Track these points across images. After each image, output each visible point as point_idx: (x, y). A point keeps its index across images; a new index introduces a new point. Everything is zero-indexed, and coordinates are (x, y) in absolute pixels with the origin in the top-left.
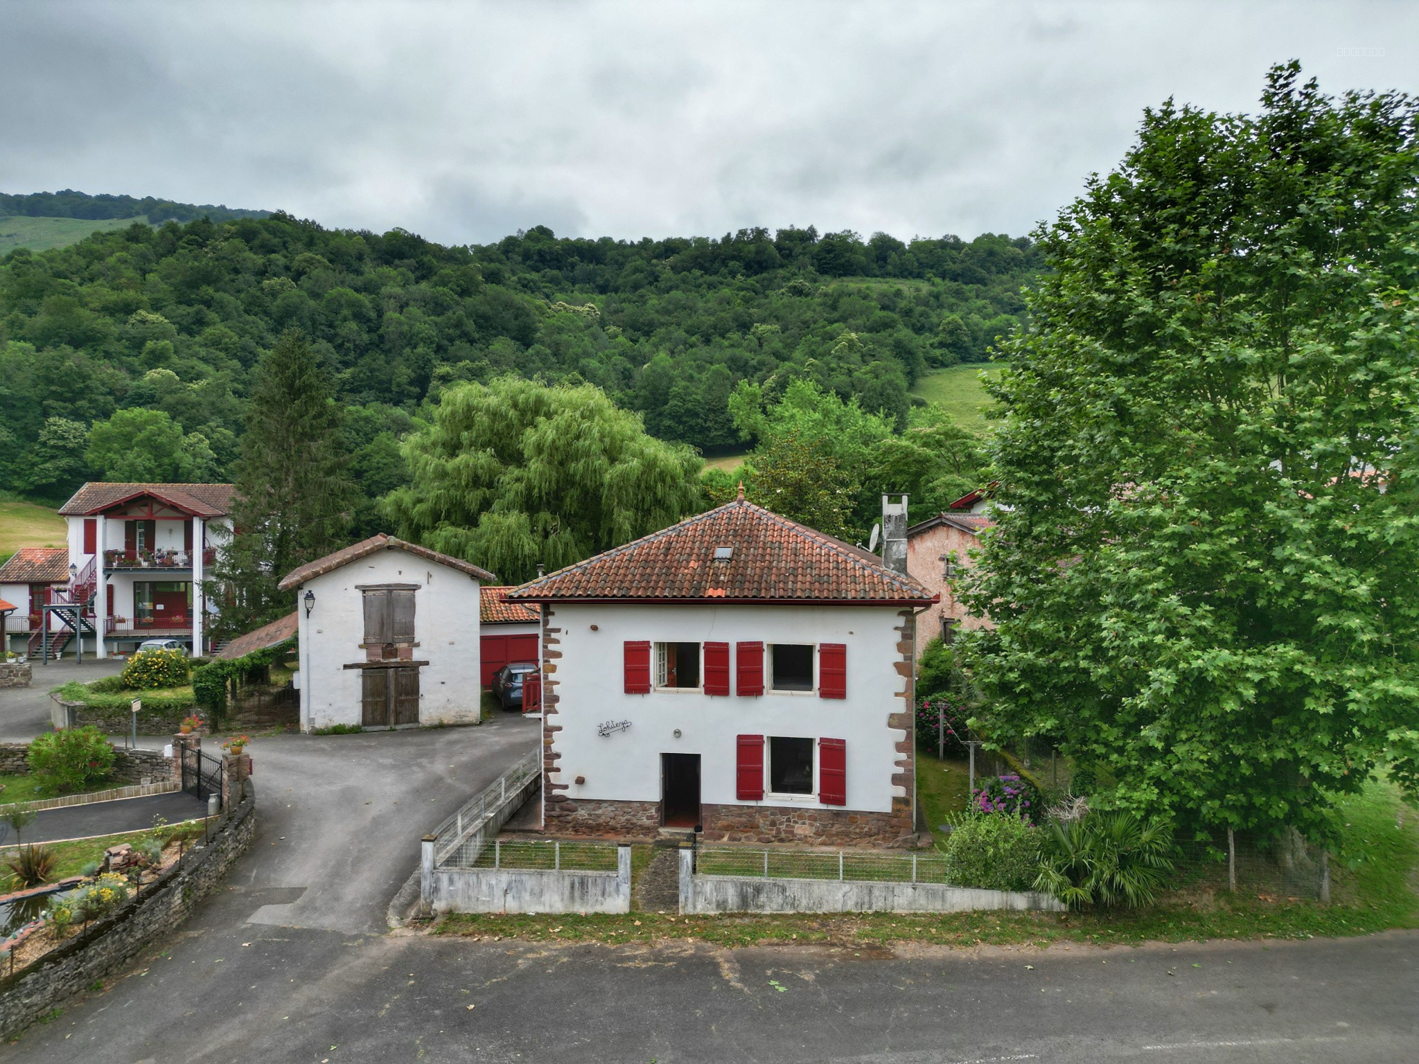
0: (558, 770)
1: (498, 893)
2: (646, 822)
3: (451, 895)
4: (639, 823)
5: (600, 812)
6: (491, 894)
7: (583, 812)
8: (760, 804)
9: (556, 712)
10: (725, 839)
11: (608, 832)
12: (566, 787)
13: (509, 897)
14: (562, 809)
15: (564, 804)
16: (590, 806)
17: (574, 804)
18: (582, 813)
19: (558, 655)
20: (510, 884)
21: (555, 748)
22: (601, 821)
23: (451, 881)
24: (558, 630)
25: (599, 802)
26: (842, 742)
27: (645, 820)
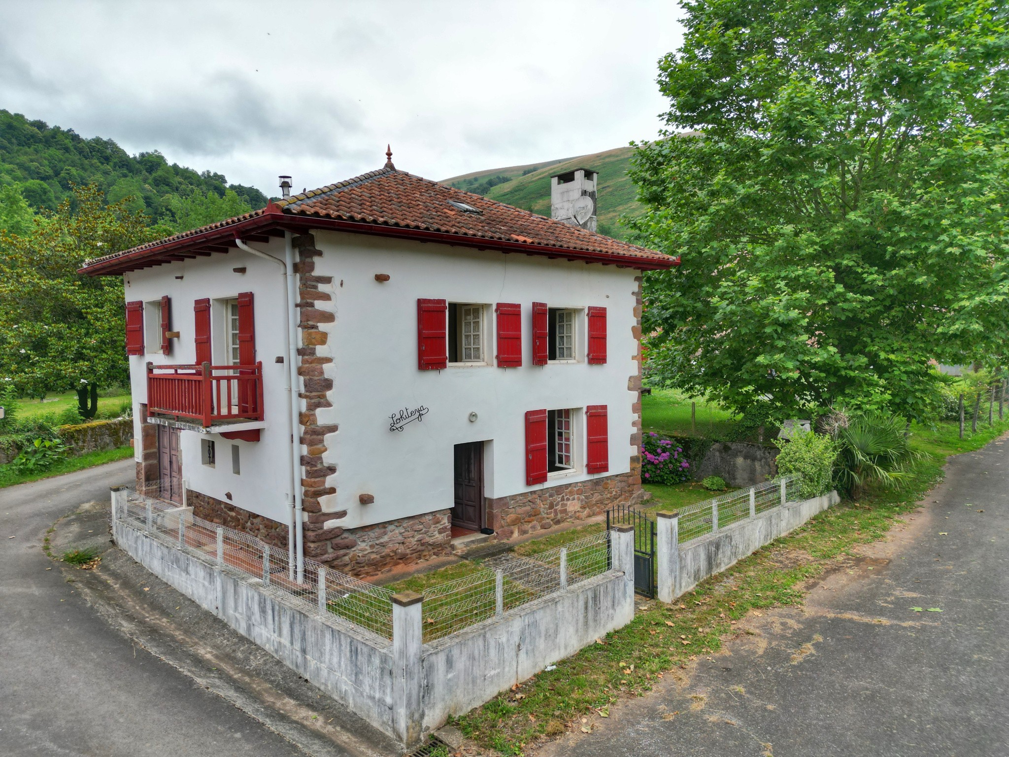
0: (332, 491)
1: (509, 653)
2: (439, 537)
4: (431, 541)
5: (385, 539)
6: (502, 662)
7: (362, 545)
9: (328, 405)
10: (516, 534)
11: (397, 564)
12: (343, 514)
13: (522, 655)
14: (337, 547)
15: (338, 540)
16: (378, 531)
17: (351, 537)
18: (363, 548)
19: (329, 317)
20: (523, 632)
21: (328, 458)
22: (386, 551)
24: (327, 280)
25: (384, 525)
26: (604, 407)
27: (437, 535)
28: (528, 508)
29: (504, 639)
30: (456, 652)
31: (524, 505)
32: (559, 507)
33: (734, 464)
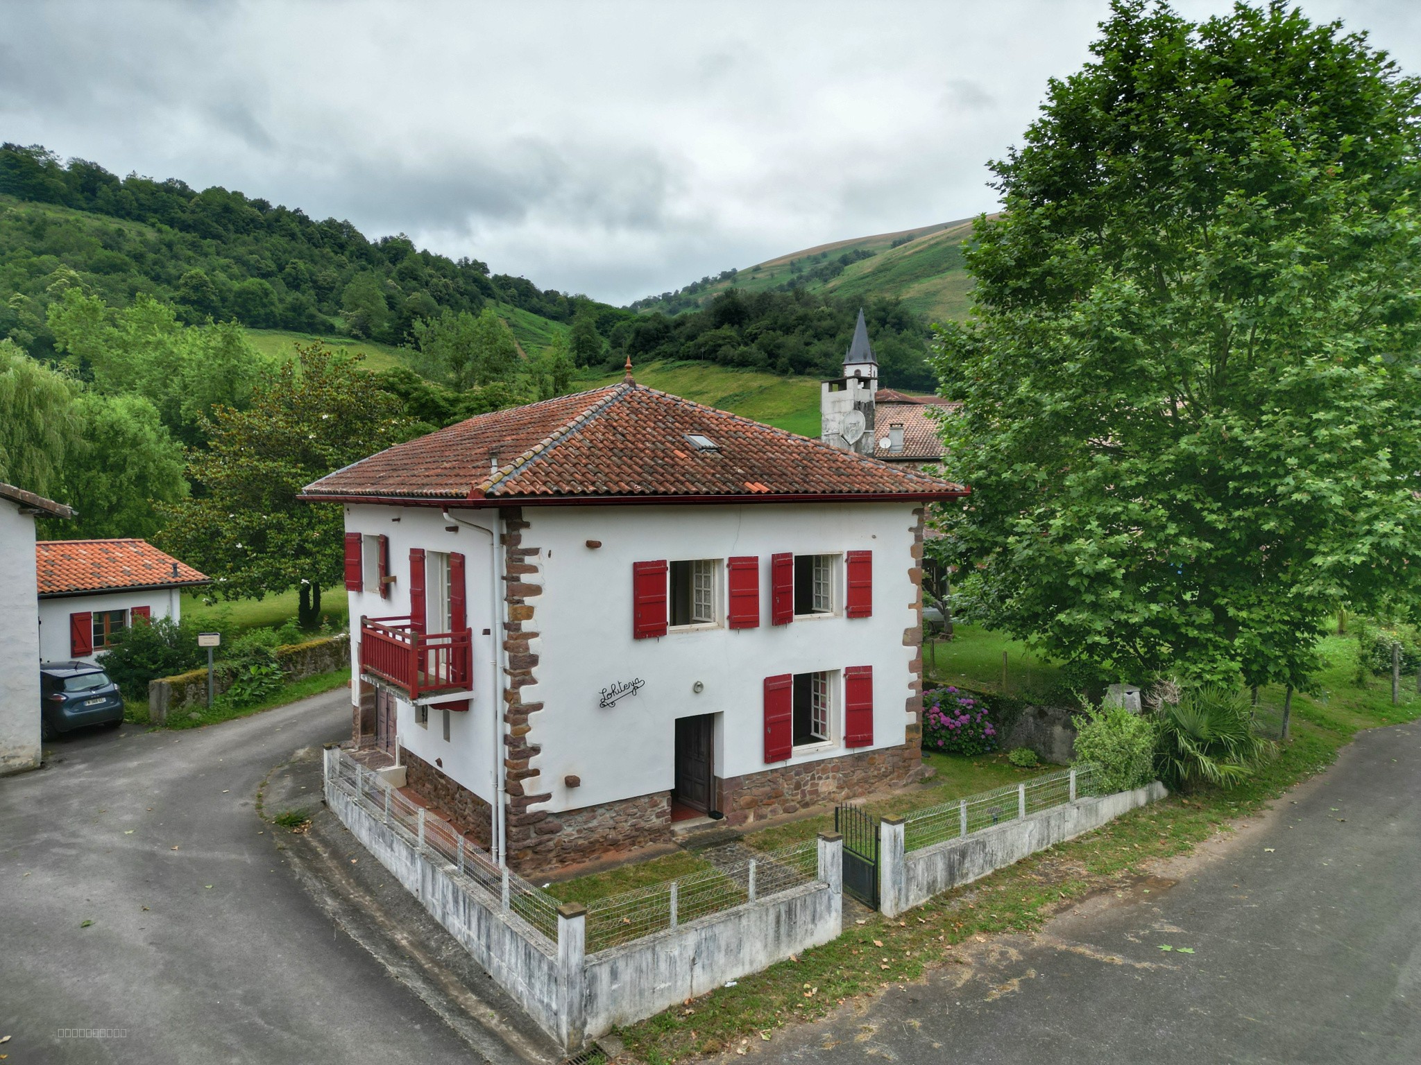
0: (536, 772)
1: (682, 967)
2: (656, 822)
3: (614, 998)
4: (647, 826)
5: (594, 823)
6: (673, 976)
7: (568, 830)
8: (792, 762)
9: (534, 682)
10: (751, 819)
11: (606, 850)
12: (547, 797)
13: (698, 969)
14: (540, 832)
15: (542, 825)
16: (585, 815)
17: (557, 821)
18: (569, 832)
19: (536, 590)
20: (698, 946)
21: (531, 738)
22: (596, 836)
23: (614, 975)
24: (534, 552)
25: (593, 809)
26: (869, 668)
27: (655, 820)
28: (767, 789)
29: (676, 952)
30: (621, 964)
31: (762, 785)
32: (808, 788)
33: (1052, 734)
